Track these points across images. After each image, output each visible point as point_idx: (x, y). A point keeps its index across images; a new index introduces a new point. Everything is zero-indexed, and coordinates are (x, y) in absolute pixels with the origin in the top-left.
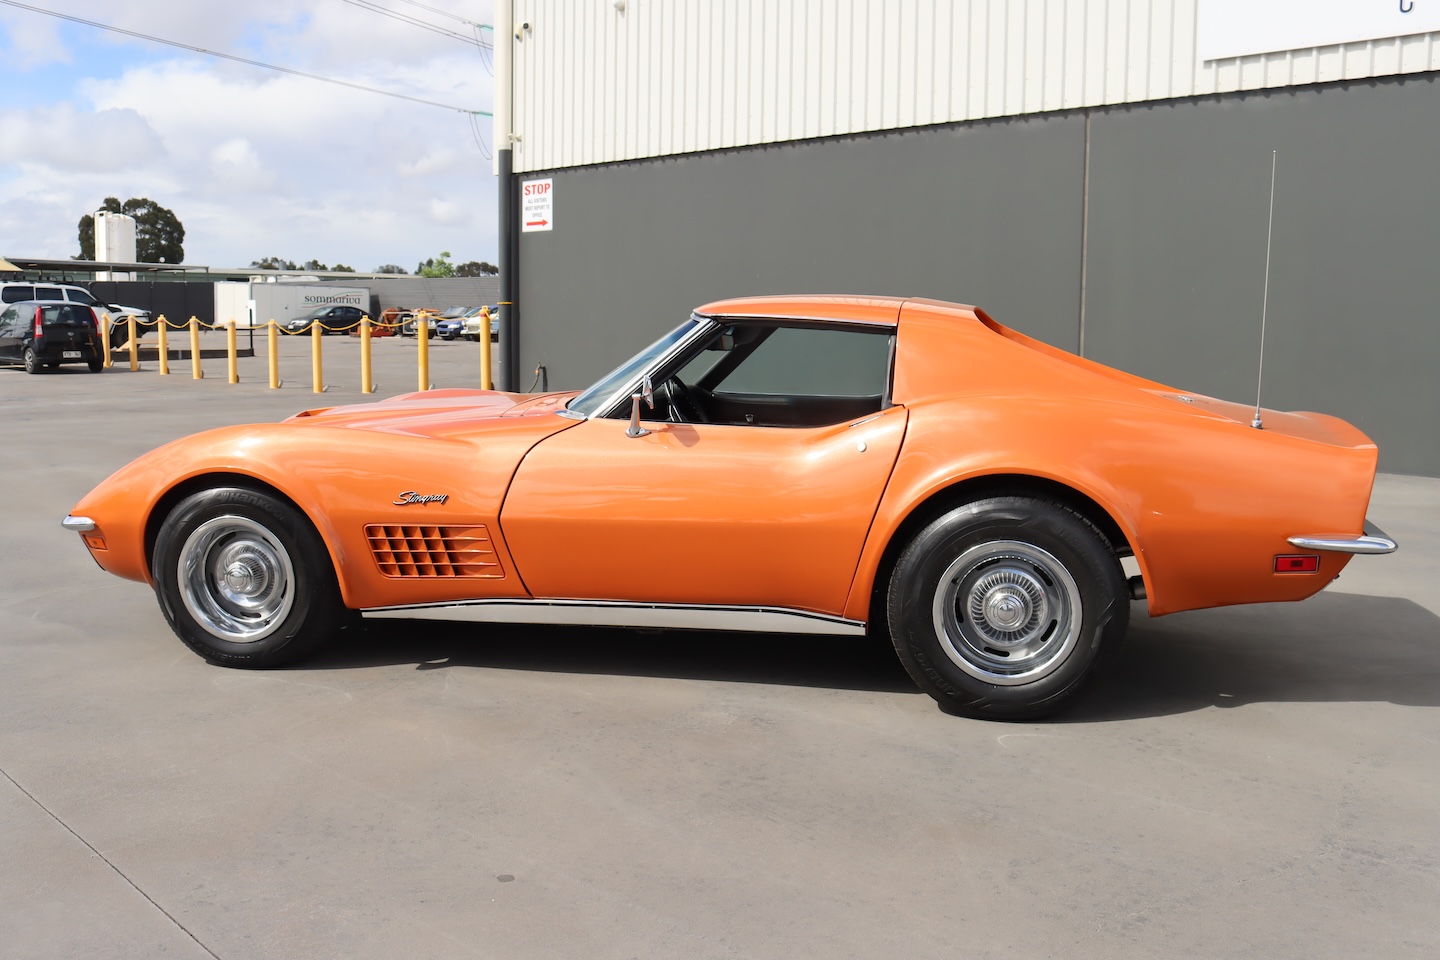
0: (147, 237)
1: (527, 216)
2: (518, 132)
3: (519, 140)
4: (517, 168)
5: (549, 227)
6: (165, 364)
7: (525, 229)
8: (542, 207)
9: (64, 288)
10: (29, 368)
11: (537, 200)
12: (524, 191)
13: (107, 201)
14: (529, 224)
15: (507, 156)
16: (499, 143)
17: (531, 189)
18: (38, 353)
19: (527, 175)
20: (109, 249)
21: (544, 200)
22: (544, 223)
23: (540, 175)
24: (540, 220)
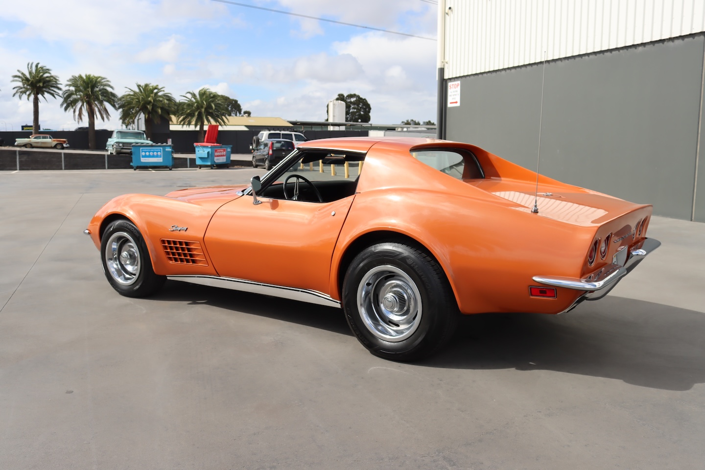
1: (450, 99)
2: (447, 59)
3: (447, 63)
4: (446, 77)
5: (458, 104)
7: (449, 105)
8: (456, 95)
9: (293, 133)
10: (267, 168)
11: (454, 92)
12: (449, 87)
13: (339, 95)
14: (451, 103)
15: (442, 71)
16: (439, 66)
17: (452, 86)
18: (270, 161)
19: (450, 79)
20: (334, 116)
21: (457, 91)
22: (456, 102)
23: (456, 80)
24: (455, 101)
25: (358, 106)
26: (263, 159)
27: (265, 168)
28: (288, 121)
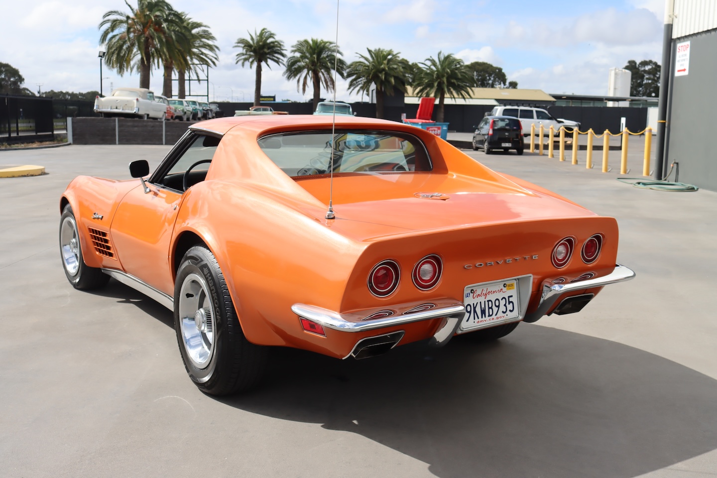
0: (650, 81)
1: (678, 67)
2: (676, 13)
3: (676, 17)
4: (674, 36)
5: (686, 73)
6: (552, 152)
7: (677, 74)
8: (684, 60)
9: (534, 109)
10: (486, 151)
11: (682, 56)
12: (678, 50)
13: (630, 62)
14: (679, 71)
15: (669, 28)
16: (666, 21)
17: (680, 48)
18: (490, 143)
19: (679, 39)
20: (615, 89)
21: (685, 55)
22: (684, 70)
23: (685, 39)
24: (683, 68)
25: (654, 76)
26: (483, 140)
27: (483, 151)
28: (550, 95)
